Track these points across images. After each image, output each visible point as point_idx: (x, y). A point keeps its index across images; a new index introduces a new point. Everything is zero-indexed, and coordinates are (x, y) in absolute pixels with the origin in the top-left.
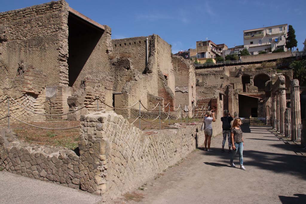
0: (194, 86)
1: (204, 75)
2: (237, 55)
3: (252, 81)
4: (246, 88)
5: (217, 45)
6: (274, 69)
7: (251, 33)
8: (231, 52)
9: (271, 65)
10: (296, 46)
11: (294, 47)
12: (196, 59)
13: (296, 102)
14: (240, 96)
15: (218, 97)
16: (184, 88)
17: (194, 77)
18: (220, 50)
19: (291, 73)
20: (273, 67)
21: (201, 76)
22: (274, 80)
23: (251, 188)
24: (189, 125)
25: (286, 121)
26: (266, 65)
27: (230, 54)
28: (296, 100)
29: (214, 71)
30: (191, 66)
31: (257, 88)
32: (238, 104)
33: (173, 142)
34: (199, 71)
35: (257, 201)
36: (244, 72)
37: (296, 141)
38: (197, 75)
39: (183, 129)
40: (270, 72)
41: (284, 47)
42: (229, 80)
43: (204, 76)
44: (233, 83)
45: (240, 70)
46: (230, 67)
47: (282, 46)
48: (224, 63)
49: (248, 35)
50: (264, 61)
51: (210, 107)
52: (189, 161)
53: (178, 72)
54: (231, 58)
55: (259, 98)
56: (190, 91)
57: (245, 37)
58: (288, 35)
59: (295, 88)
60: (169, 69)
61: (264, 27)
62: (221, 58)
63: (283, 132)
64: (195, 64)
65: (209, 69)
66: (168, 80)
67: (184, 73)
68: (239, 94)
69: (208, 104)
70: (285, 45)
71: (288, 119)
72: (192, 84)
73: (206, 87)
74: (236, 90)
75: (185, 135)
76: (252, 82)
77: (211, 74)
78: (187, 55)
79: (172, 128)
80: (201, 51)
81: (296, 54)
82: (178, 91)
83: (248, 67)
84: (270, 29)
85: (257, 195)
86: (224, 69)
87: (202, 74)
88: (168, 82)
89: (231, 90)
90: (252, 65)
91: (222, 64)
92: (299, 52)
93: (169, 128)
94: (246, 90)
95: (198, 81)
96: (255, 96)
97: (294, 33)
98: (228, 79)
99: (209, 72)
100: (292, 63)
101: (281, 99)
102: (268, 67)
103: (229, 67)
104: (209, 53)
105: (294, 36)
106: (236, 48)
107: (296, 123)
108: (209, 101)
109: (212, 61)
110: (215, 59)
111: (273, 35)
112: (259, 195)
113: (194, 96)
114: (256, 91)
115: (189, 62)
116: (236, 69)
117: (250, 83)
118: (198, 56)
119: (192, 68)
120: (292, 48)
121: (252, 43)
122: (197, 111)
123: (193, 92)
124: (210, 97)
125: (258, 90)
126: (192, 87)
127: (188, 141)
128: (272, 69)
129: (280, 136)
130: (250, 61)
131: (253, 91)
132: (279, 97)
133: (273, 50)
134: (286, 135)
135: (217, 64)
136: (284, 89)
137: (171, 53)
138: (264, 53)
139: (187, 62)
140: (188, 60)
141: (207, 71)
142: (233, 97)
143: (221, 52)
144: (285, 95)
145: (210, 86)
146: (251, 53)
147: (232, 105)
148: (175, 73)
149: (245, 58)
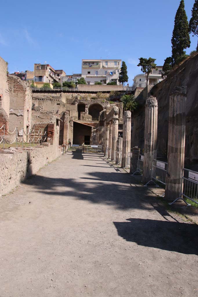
0: (30, 110)
1: (40, 99)
2: (75, 83)
3: (87, 109)
4: (81, 116)
5: (56, 71)
6: (107, 100)
7: (89, 63)
8: (69, 79)
9: (105, 96)
10: (127, 81)
11: (126, 82)
12: (33, 82)
13: (128, 132)
14: (75, 123)
15: (55, 123)
16: (20, 111)
17: (30, 100)
18: (58, 75)
19: (122, 105)
20: (106, 98)
21: (37, 100)
22: (108, 110)
23: (89, 215)
24: (25, 149)
25: (118, 149)
26: (101, 96)
27: (68, 80)
28: (128, 130)
29: (50, 96)
30: (28, 89)
31: (91, 117)
32: (73, 131)
33: (7, 168)
34: (36, 95)
35: (97, 228)
36: (80, 100)
37: (125, 167)
38: (33, 98)
39: (18, 154)
40: (103, 102)
41: (118, 80)
42: (66, 107)
43: (41, 101)
44: (69, 110)
45: (76, 98)
46: (67, 94)
47: (116, 80)
48: (61, 90)
49: (86, 64)
50: (99, 92)
51: (47, 133)
52: (24, 188)
53: (13, 93)
54: (68, 85)
55: (93, 127)
56: (25, 114)
57: (83, 66)
58: (121, 70)
59: (127, 119)
60: (4, 89)
61: (101, 59)
62: (59, 84)
63: (113, 159)
64: (32, 87)
65: (46, 94)
66: (2, 100)
67: (20, 95)
68: (74, 122)
69: (44, 128)
70: (118, 79)
71: (119, 148)
72: (28, 108)
73: (42, 111)
74: (72, 117)
75: (21, 160)
76: (87, 111)
77: (48, 99)
78: (23, 76)
79: (6, 152)
80: (39, 74)
81: (127, 89)
82: (12, 114)
83: (85, 96)
84: (107, 62)
85: (96, 221)
86: (61, 95)
87: (39, 98)
88: (2, 103)
89: (67, 117)
90: (87, 94)
91: (59, 90)
92: (129, 87)
93: (3, 152)
94: (81, 118)
95: (34, 105)
96: (88, 125)
97: (126, 69)
98: (64, 106)
99: (46, 97)
100: (123, 96)
101: (114, 128)
102: (102, 98)
103: (65, 93)
104: (47, 77)
105: (126, 72)
106: (74, 76)
107: (126, 152)
108: (46, 126)
109: (49, 85)
110: (53, 84)
111: (108, 68)
112: (98, 222)
113: (29, 121)
114: (90, 120)
115: (26, 84)
116: (73, 97)
117: (84, 111)
118: (36, 79)
119: (29, 90)
120: (124, 83)
121: (89, 73)
122: (33, 136)
123: (28, 116)
124: (46, 122)
125: (92, 119)
126: (28, 111)
127: (24, 167)
128: (106, 101)
129: (111, 163)
130: (87, 90)
131: (87, 120)
132: (112, 127)
133: (107, 82)
134: (117, 163)
135: (55, 90)
136: (117, 119)
137: (7, 72)
138: (99, 84)
139: (24, 84)
140: (25, 82)
141: (44, 96)
142: (68, 124)
143: (59, 77)
144: (118, 125)
145: (46, 111)
146: (88, 83)
147: (67, 131)
148: (10, 94)
149: (81, 87)
